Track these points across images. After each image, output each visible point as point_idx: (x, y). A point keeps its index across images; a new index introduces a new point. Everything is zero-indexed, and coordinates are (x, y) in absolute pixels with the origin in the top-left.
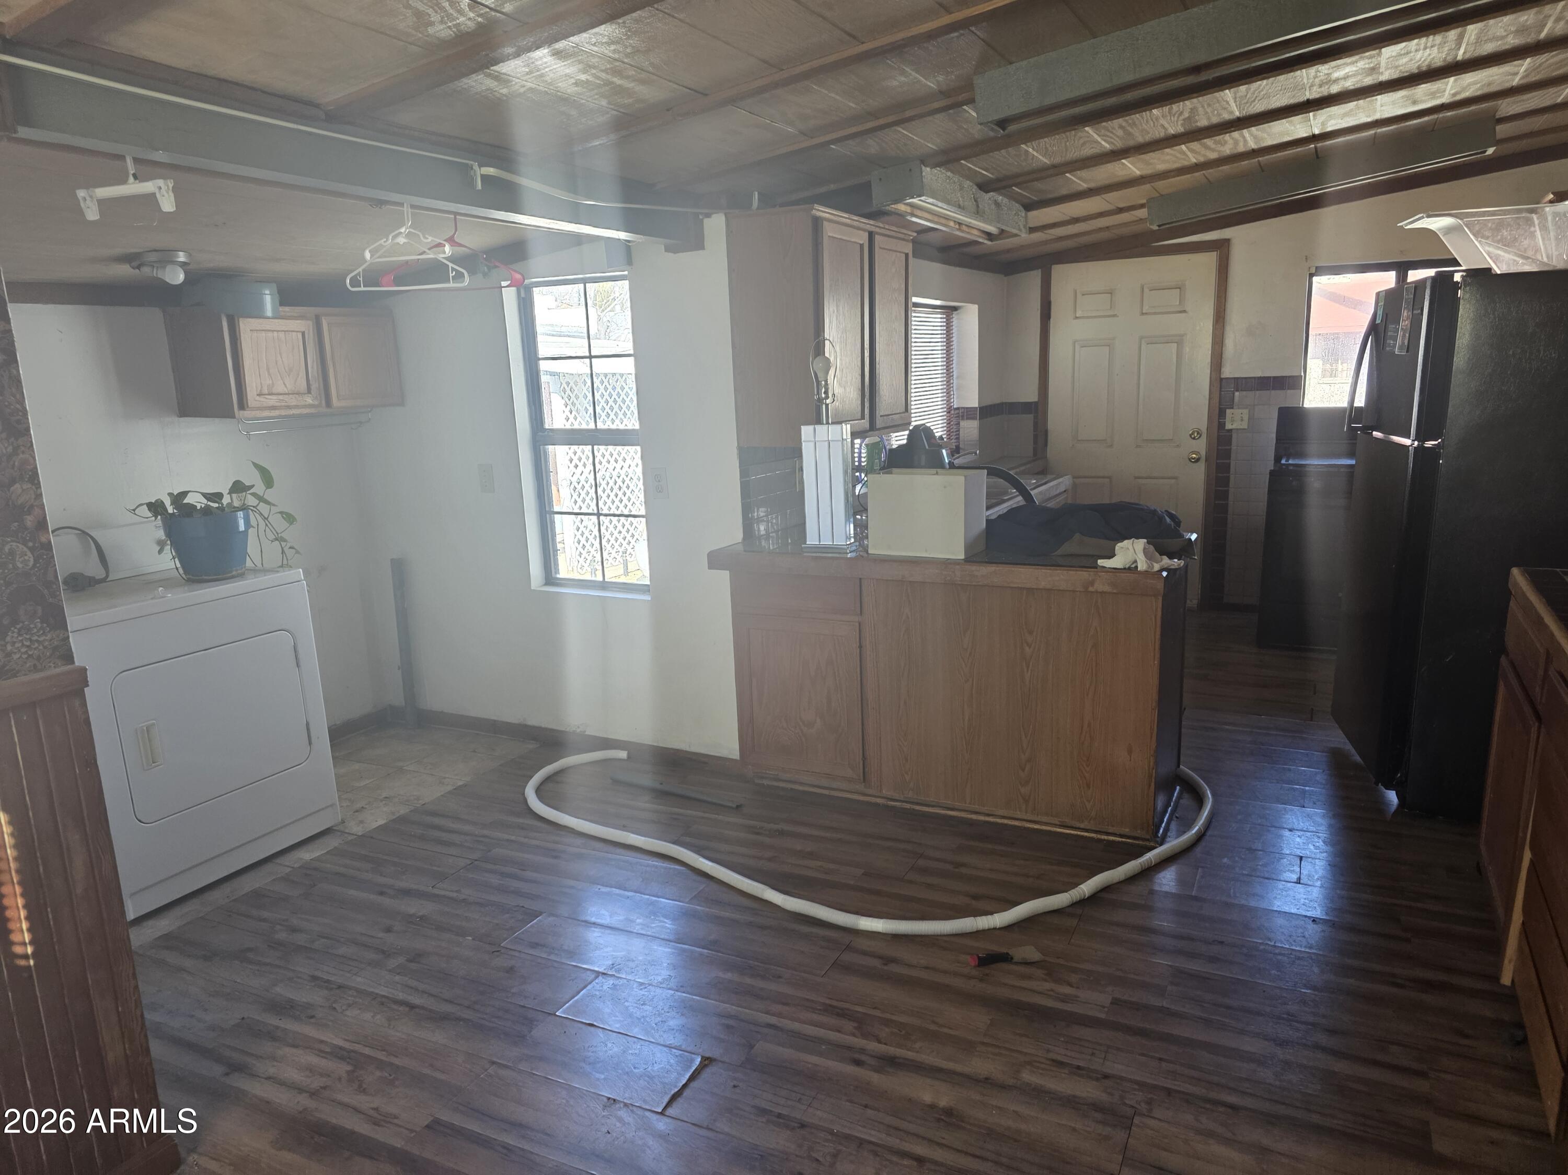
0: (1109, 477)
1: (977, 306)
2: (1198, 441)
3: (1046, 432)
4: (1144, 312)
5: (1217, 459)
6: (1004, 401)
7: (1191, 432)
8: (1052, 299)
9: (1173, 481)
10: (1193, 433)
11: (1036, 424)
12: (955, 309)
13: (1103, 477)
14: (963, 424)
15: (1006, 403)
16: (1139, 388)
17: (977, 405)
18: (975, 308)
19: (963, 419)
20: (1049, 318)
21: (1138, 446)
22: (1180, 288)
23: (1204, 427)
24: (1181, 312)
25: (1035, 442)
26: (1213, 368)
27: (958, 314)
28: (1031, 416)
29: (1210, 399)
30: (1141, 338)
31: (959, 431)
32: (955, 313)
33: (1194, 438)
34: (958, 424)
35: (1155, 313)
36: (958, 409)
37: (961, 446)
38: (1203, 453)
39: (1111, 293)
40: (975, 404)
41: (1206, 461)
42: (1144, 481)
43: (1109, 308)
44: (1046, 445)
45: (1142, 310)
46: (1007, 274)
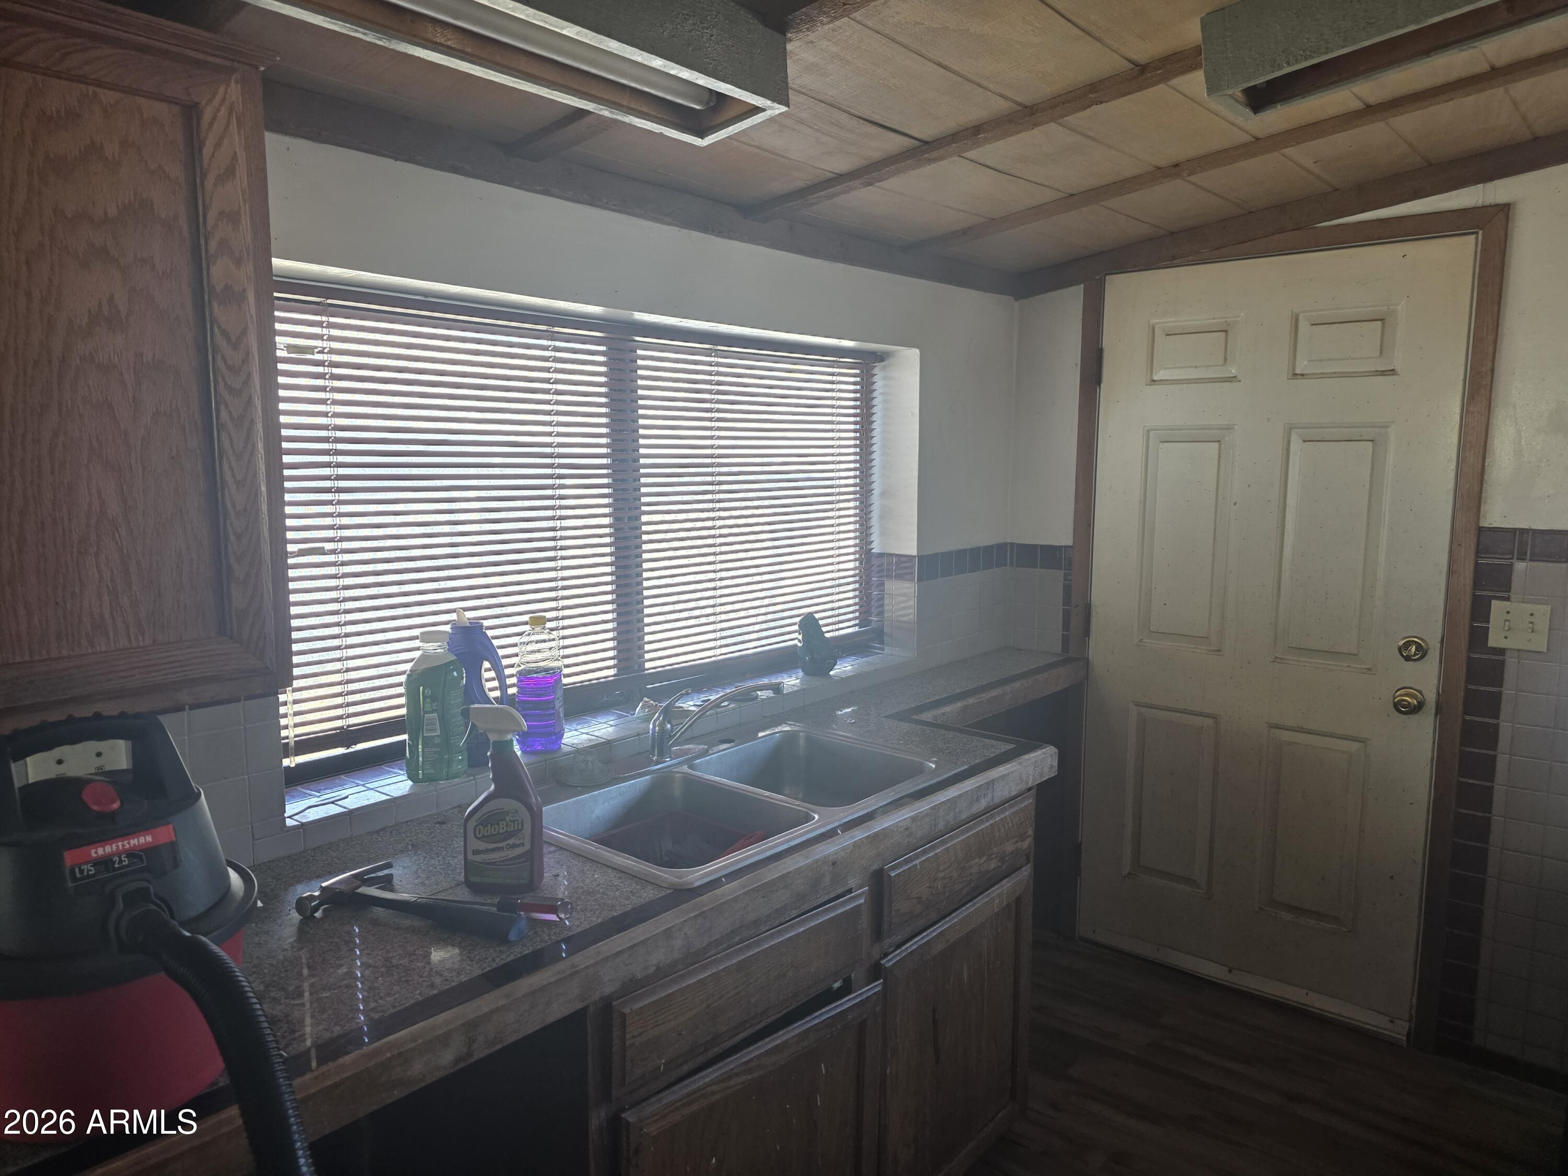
0: (1214, 717)
1: (917, 352)
2: (1417, 663)
3: (1088, 609)
4: (1298, 371)
5: (1466, 712)
6: (1009, 541)
7: (1401, 643)
8: (1106, 343)
9: (1355, 746)
10: (1407, 645)
11: (1067, 590)
12: (880, 357)
13: (1201, 714)
14: (892, 586)
15: (1012, 544)
16: (1283, 535)
17: (914, 552)
18: (913, 354)
19: (889, 577)
20: (1099, 382)
21: (1276, 660)
22: (1382, 320)
23: (1432, 633)
24: (1383, 373)
25: (1066, 625)
26: (1458, 506)
27: (884, 368)
28: (1061, 573)
29: (1450, 572)
30: (1289, 429)
31: (883, 599)
32: (879, 365)
33: (1408, 658)
34: (882, 584)
35: (1323, 376)
36: (881, 555)
37: (886, 630)
38: (1431, 696)
39: (1226, 331)
40: (911, 549)
41: (1436, 714)
42: (1287, 736)
43: (1221, 362)
44: (1087, 632)
45: (1294, 369)
46: (1019, 294)
